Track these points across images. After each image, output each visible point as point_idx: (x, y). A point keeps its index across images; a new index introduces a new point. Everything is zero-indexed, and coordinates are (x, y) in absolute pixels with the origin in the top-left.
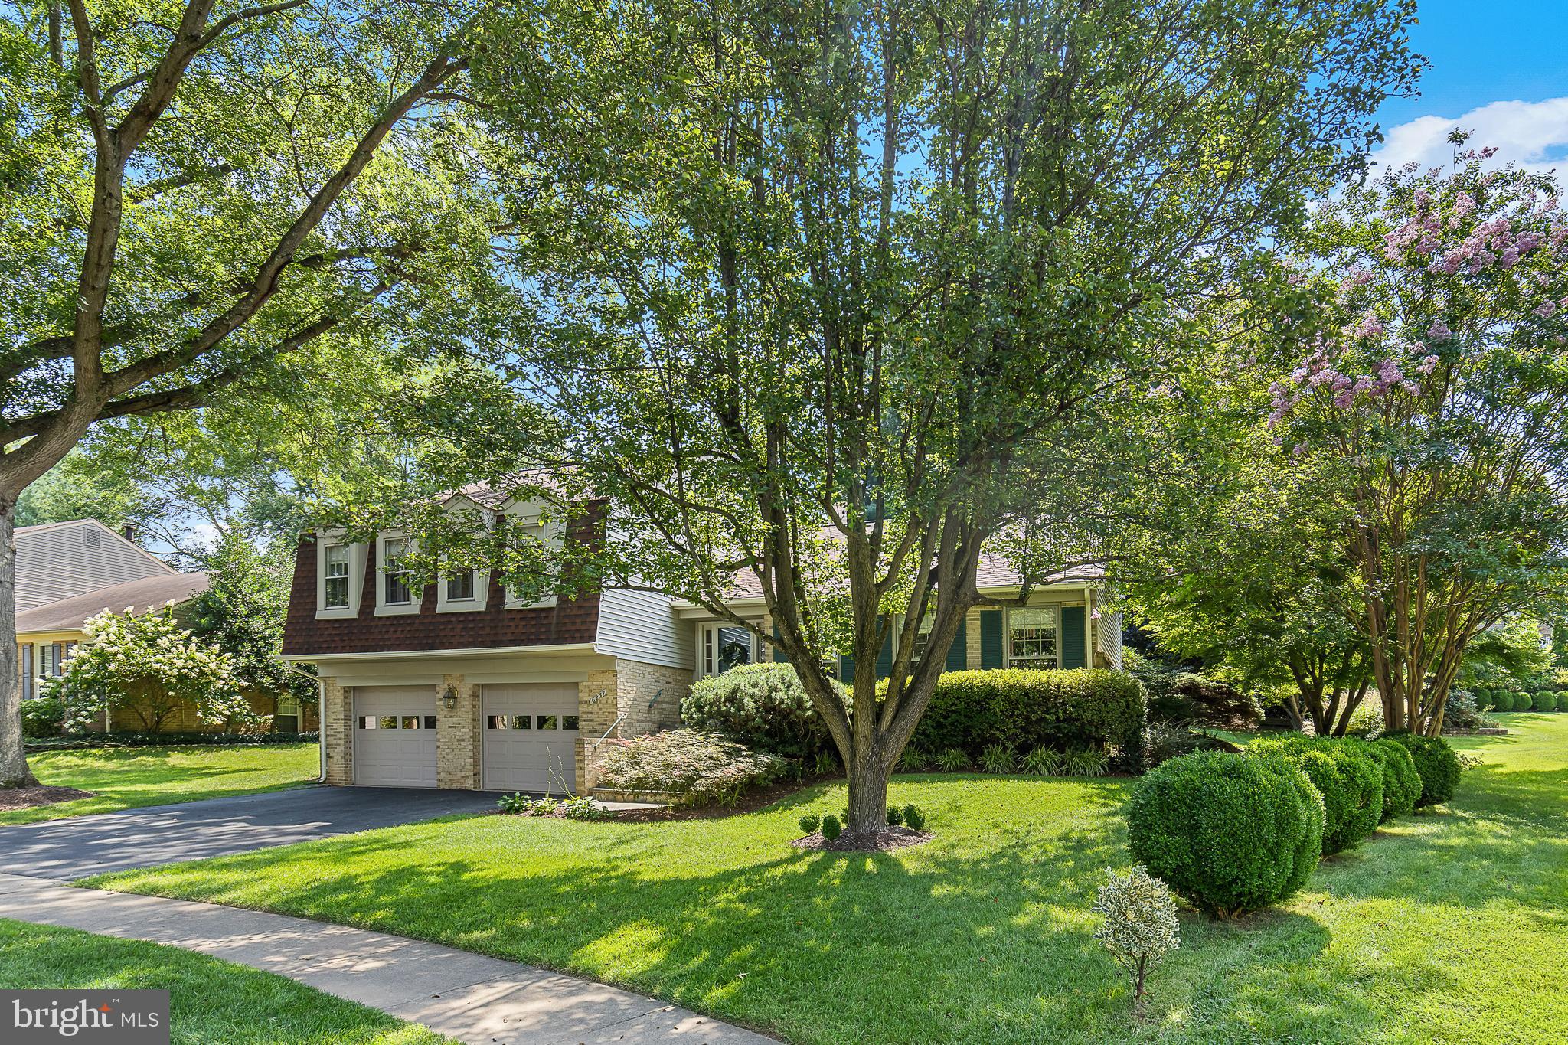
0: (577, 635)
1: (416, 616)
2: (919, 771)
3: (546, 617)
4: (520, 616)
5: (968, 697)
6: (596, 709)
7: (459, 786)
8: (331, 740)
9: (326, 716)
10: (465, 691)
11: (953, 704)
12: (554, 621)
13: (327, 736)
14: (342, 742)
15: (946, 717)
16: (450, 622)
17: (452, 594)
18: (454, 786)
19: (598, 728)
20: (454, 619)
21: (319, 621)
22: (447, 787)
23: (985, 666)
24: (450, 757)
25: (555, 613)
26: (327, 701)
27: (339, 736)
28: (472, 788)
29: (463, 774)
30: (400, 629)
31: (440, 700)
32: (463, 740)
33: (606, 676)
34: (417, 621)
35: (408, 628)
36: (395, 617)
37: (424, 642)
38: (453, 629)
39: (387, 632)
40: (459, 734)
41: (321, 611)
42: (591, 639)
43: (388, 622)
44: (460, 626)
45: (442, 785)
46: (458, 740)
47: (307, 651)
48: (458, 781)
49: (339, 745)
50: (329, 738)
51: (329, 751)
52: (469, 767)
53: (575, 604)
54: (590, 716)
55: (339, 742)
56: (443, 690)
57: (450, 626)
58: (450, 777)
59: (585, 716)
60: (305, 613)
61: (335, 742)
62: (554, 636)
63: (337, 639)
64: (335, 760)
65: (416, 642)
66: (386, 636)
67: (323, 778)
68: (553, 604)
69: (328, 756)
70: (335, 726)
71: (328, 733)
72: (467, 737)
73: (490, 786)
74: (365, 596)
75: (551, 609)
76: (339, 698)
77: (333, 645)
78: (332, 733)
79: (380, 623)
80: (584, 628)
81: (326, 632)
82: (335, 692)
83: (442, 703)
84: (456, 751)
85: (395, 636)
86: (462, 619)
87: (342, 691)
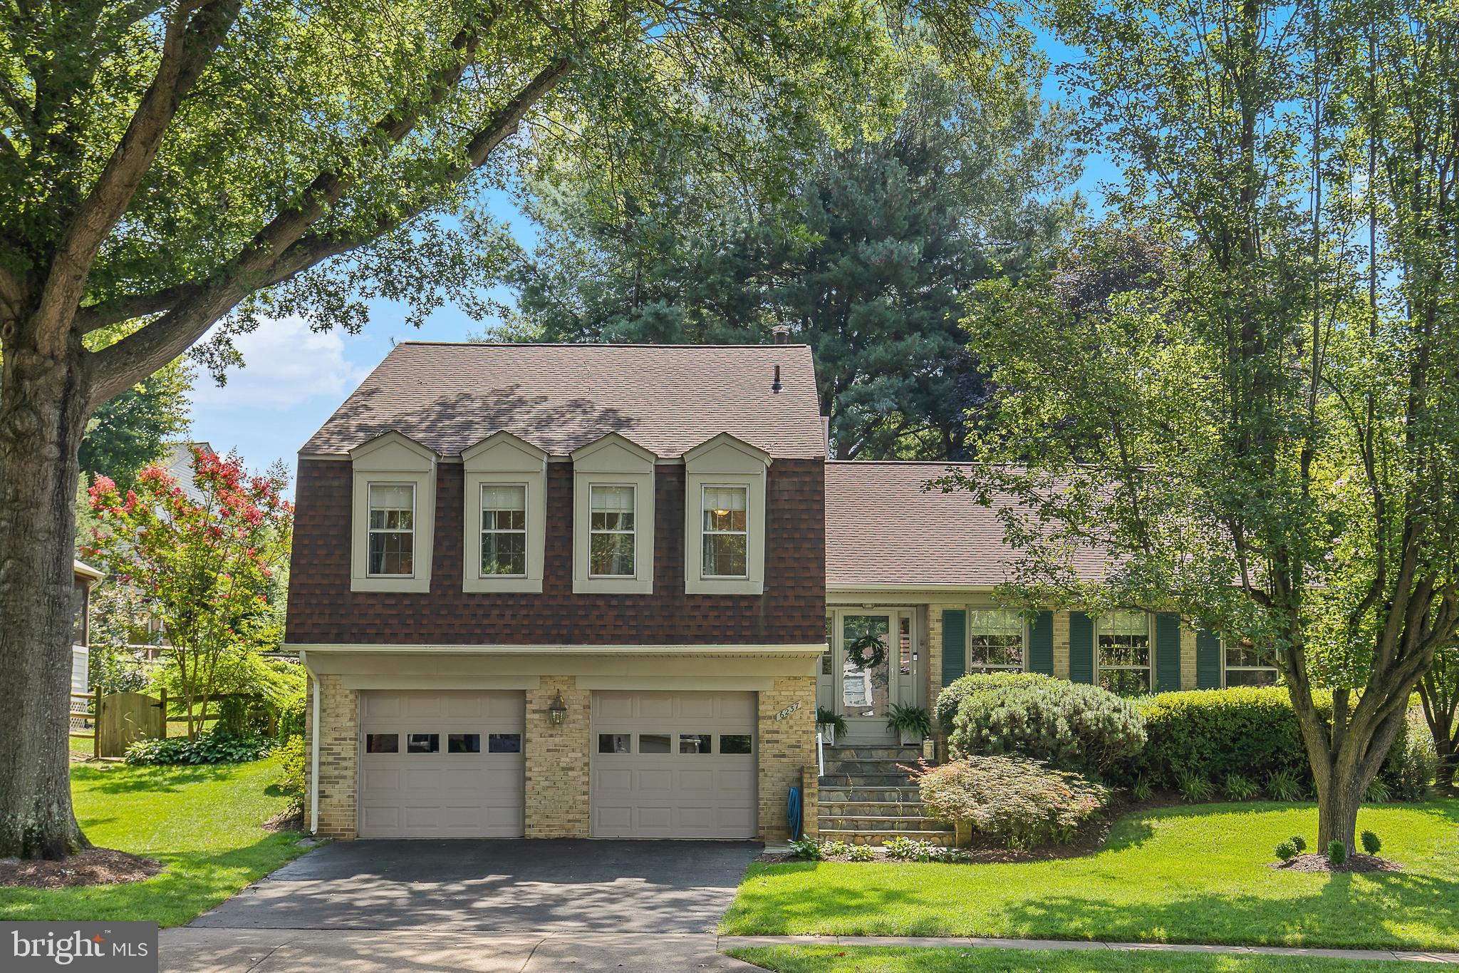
0: (811, 633)
1: (536, 596)
2: (1206, 801)
3: (749, 608)
4: (708, 603)
5: (1261, 718)
6: (784, 727)
7: (563, 833)
8: (330, 771)
9: (322, 734)
10: (575, 698)
11: (1244, 726)
12: (762, 614)
13: (321, 764)
14: (350, 773)
15: (1234, 740)
16: (595, 606)
17: (599, 566)
18: (555, 834)
19: (787, 752)
20: (600, 603)
21: (356, 594)
22: (542, 835)
23: (1202, 684)
24: (550, 793)
25: (762, 603)
26: (323, 710)
27: (344, 764)
28: (584, 836)
29: (570, 817)
30: (509, 613)
31: (535, 712)
32: (572, 769)
33: (800, 683)
34: (537, 603)
35: (524, 612)
36: (499, 595)
37: (554, 632)
38: (600, 617)
39: (487, 616)
40: (565, 761)
41: (362, 580)
42: (819, 639)
43: (486, 602)
44: (613, 613)
45: (533, 833)
46: (563, 769)
47: (339, 639)
48: (562, 827)
49: (344, 777)
50: (323, 768)
51: (323, 787)
52: (581, 807)
53: (789, 593)
54: (775, 737)
55: (344, 773)
56: (539, 697)
57: (596, 613)
58: (550, 822)
59: (768, 736)
60: (326, 582)
61: (336, 773)
62: (763, 633)
63: (394, 622)
64: (335, 801)
65: (540, 632)
66: (486, 622)
67: (314, 829)
68: (759, 590)
69: (322, 795)
70: (336, 749)
71: (323, 759)
72: (579, 764)
73: (601, 834)
74: (437, 562)
75: (757, 597)
76: (345, 707)
77: (388, 631)
78: (331, 759)
79: (472, 603)
80: (805, 623)
81: (371, 612)
82: (338, 698)
83: (537, 716)
84: (560, 784)
85: (501, 622)
86: (614, 603)
87: (352, 697)
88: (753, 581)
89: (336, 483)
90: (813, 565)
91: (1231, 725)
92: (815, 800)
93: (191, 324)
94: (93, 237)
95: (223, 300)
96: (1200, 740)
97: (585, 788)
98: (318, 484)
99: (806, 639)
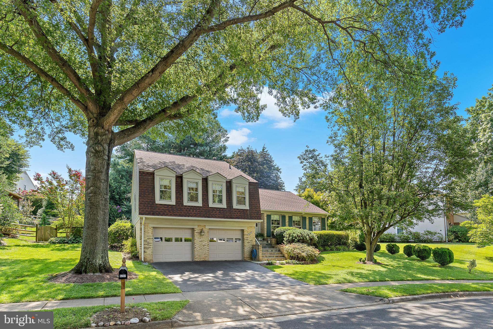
0: (259, 218)
1: (201, 207)
3: (246, 212)
4: (238, 210)
6: (249, 237)
7: (203, 260)
9: (144, 237)
10: (206, 230)
12: (249, 213)
13: (144, 244)
14: (152, 246)
17: (214, 202)
18: (201, 260)
19: (250, 242)
22: (198, 260)
24: (200, 251)
26: (144, 232)
27: (150, 244)
28: (208, 260)
29: (205, 256)
30: (195, 210)
31: (196, 233)
32: (205, 245)
33: (252, 228)
34: (201, 209)
35: (198, 210)
36: (192, 206)
37: (205, 215)
38: (215, 212)
39: (190, 211)
40: (203, 244)
41: (158, 201)
42: (260, 219)
43: (189, 208)
44: (218, 212)
45: (197, 260)
46: (203, 245)
47: (153, 214)
48: (203, 258)
49: (150, 248)
50: (145, 245)
51: (145, 250)
52: (207, 254)
53: (254, 209)
54: (248, 239)
55: (150, 246)
56: (197, 230)
57: (214, 211)
58: (200, 257)
59: (246, 239)
60: (149, 201)
61: (148, 246)
62: (249, 217)
63: (167, 211)
64: (148, 253)
65: (202, 215)
66: (189, 212)
67: (143, 260)
68: (248, 209)
69: (144, 252)
70: (148, 241)
71: (145, 243)
72: (207, 244)
73: (211, 259)
74: (177, 198)
75: (248, 210)
76: (150, 231)
77: (166, 213)
78: (146, 243)
79: (186, 208)
80: (258, 216)
81: (161, 208)
82: (148, 229)
83: (197, 234)
84: (203, 249)
85: (193, 212)
86: (218, 209)
87: (152, 228)
88: (247, 207)
89: (149, 177)
90: (258, 204)
91: (326, 237)
92: (261, 252)
93: (142, 129)
94: (133, 97)
95: (150, 125)
96: (321, 240)
97: (208, 250)
98: (145, 177)
99: (258, 219)
